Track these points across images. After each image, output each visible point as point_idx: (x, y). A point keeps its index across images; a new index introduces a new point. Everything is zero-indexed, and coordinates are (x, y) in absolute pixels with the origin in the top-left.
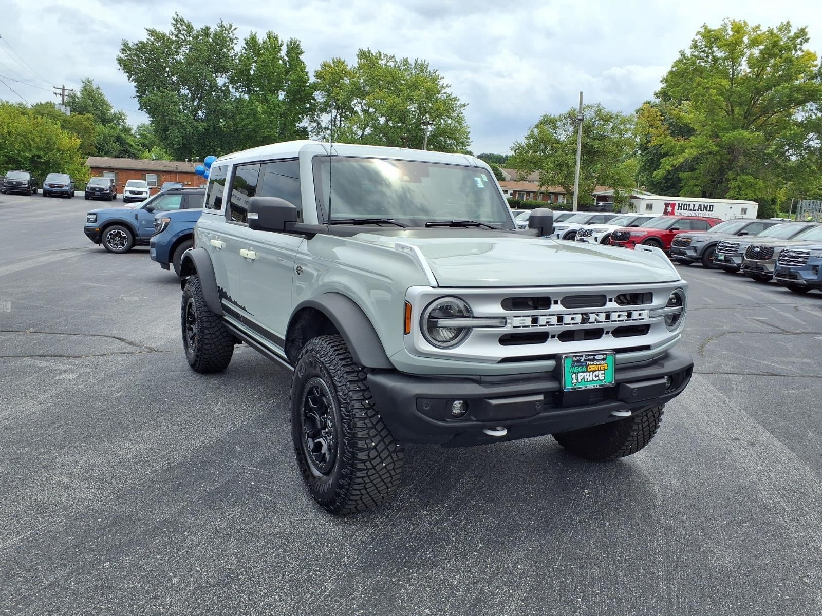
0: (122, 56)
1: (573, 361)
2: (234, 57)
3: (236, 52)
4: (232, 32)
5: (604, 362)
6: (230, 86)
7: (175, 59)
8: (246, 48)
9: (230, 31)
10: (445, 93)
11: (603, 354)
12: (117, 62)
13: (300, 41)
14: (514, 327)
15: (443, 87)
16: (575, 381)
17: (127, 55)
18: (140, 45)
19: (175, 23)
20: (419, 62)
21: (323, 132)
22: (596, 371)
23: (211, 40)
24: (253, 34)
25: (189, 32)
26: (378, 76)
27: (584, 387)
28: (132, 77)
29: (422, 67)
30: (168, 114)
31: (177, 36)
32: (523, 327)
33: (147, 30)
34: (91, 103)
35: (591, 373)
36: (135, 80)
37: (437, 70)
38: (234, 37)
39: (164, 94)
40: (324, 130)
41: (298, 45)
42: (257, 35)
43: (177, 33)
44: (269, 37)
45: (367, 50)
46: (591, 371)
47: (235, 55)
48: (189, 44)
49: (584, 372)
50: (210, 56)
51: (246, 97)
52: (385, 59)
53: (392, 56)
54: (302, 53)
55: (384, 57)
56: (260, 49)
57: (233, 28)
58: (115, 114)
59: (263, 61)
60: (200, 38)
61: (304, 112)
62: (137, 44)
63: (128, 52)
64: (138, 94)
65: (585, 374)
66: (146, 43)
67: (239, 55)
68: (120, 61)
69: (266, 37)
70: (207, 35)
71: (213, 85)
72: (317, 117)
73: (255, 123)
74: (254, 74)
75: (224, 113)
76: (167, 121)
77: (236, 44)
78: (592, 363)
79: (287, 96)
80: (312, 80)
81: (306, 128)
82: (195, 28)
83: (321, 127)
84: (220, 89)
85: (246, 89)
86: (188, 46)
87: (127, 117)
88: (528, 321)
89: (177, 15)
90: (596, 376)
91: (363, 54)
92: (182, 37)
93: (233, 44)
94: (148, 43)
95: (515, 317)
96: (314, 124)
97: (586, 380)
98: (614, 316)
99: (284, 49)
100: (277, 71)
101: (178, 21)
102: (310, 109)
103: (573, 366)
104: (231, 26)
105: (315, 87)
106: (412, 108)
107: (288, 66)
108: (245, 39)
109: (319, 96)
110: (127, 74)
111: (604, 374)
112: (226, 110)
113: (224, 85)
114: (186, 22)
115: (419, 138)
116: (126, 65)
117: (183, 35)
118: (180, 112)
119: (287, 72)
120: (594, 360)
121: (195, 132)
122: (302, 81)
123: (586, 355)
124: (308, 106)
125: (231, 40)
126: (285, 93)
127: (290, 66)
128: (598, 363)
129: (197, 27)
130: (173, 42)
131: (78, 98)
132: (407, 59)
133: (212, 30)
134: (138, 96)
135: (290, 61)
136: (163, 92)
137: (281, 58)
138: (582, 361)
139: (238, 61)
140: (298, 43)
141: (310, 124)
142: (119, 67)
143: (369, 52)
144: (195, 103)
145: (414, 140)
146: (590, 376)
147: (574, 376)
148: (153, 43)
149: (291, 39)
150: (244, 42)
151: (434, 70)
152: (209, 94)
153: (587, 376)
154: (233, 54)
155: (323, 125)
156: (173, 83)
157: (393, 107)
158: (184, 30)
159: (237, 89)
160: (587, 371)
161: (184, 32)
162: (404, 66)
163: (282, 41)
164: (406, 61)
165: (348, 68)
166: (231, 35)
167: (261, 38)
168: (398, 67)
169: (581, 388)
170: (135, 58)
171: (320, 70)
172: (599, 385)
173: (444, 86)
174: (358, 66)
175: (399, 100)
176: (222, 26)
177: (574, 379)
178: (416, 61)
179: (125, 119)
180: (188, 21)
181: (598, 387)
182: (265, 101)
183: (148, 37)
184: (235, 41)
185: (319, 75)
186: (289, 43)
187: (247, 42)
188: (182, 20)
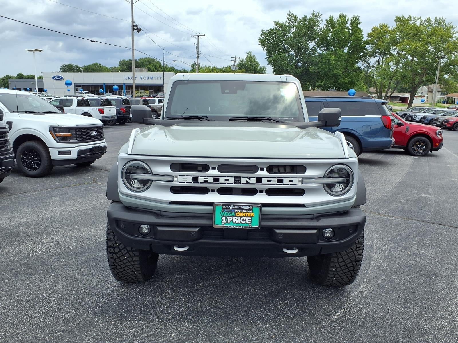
0: (261, 38)
1: (223, 208)
2: (319, 31)
3: (321, 28)
4: (319, 17)
5: (251, 211)
6: (317, 47)
7: (288, 36)
8: (327, 24)
9: (318, 16)
10: (455, 37)
11: (249, 206)
12: (258, 40)
13: (359, 17)
14: (180, 182)
15: (453, 33)
16: (224, 222)
17: (264, 36)
18: (270, 31)
19: (288, 16)
20: (438, 19)
21: (371, 69)
22: (244, 216)
23: (307, 23)
24: (331, 16)
25: (295, 20)
26: (407, 31)
27: (230, 226)
28: (265, 48)
29: (440, 22)
30: (281, 66)
31: (289, 23)
32: (187, 182)
33: (274, 22)
34: (250, 64)
35: (239, 218)
36: (266, 50)
37: (451, 23)
38: (320, 20)
39: (280, 55)
40: (371, 68)
41: (358, 19)
42: (333, 17)
43: (289, 22)
44: (340, 17)
45: (401, 16)
46: (239, 216)
47: (320, 30)
48: (295, 27)
49: (233, 216)
50: (305, 32)
51: (325, 52)
52: (414, 20)
53: (419, 17)
54: (360, 23)
55: (413, 19)
56: (335, 24)
57: (320, 15)
58: (261, 68)
59: (336, 31)
60: (301, 22)
61: (359, 58)
62: (268, 31)
63: (264, 35)
64: (268, 57)
65: (234, 218)
66: (273, 29)
67: (322, 29)
68: (260, 40)
69: (339, 17)
70: (305, 20)
71: (306, 48)
72: (368, 60)
73: (329, 67)
74: (330, 39)
75: (312, 63)
76: (281, 70)
77: (321, 23)
78: (240, 211)
79: (349, 50)
80: (365, 38)
81: (360, 67)
82: (299, 18)
83: (370, 66)
84: (311, 50)
85: (325, 48)
86: (294, 28)
87: (267, 69)
88: (190, 179)
89: (290, 12)
90: (243, 220)
91: (399, 19)
92: (291, 23)
93: (320, 24)
94: (274, 29)
95: (180, 176)
96: (366, 65)
97: (234, 222)
98: (264, 181)
99: (349, 22)
100: (344, 36)
101: (290, 15)
102: (363, 56)
103: (222, 212)
104: (319, 14)
105: (367, 43)
106: (431, 48)
107: (351, 32)
108: (326, 20)
109: (369, 47)
110: (263, 47)
111: (251, 219)
112: (313, 61)
113: (313, 47)
114: (294, 15)
115: (433, 67)
116: (262, 42)
117: (292, 22)
118: (288, 64)
119: (350, 36)
120: (241, 209)
121: (295, 74)
122: (358, 40)
123: (234, 205)
124: (362, 54)
125: (319, 22)
126: (348, 48)
127: (352, 32)
128: (245, 211)
129: (300, 17)
130: (287, 27)
131: (244, 62)
132: (429, 18)
133: (308, 18)
134: (267, 58)
135: (353, 28)
136: (280, 54)
137: (347, 28)
138: (231, 208)
139: (321, 33)
140: (357, 18)
141: (363, 65)
142: (259, 43)
143: (403, 17)
144: (297, 59)
145: (430, 69)
146: (238, 219)
147: (224, 218)
148: (276, 29)
149: (354, 16)
150: (326, 21)
151: (449, 23)
152: (305, 53)
153: (235, 219)
154: (319, 29)
155: (371, 64)
156: (286, 49)
157: (416, 49)
158: (293, 19)
159: (320, 49)
160: (236, 216)
161: (293, 20)
162: (427, 22)
163: (348, 18)
164: (429, 20)
165: (390, 29)
166: (319, 19)
167: (336, 17)
168: (423, 24)
169: (228, 226)
170: (267, 38)
171: (371, 32)
172: (244, 227)
173: (455, 32)
174: (396, 26)
175: (419, 44)
176: (314, 14)
177: (224, 220)
178: (436, 18)
179: (265, 70)
180: (295, 14)
181: (244, 228)
182: (335, 54)
183: (275, 26)
184: (320, 22)
185: (370, 35)
186: (352, 19)
187: (328, 21)
188: (293, 14)
